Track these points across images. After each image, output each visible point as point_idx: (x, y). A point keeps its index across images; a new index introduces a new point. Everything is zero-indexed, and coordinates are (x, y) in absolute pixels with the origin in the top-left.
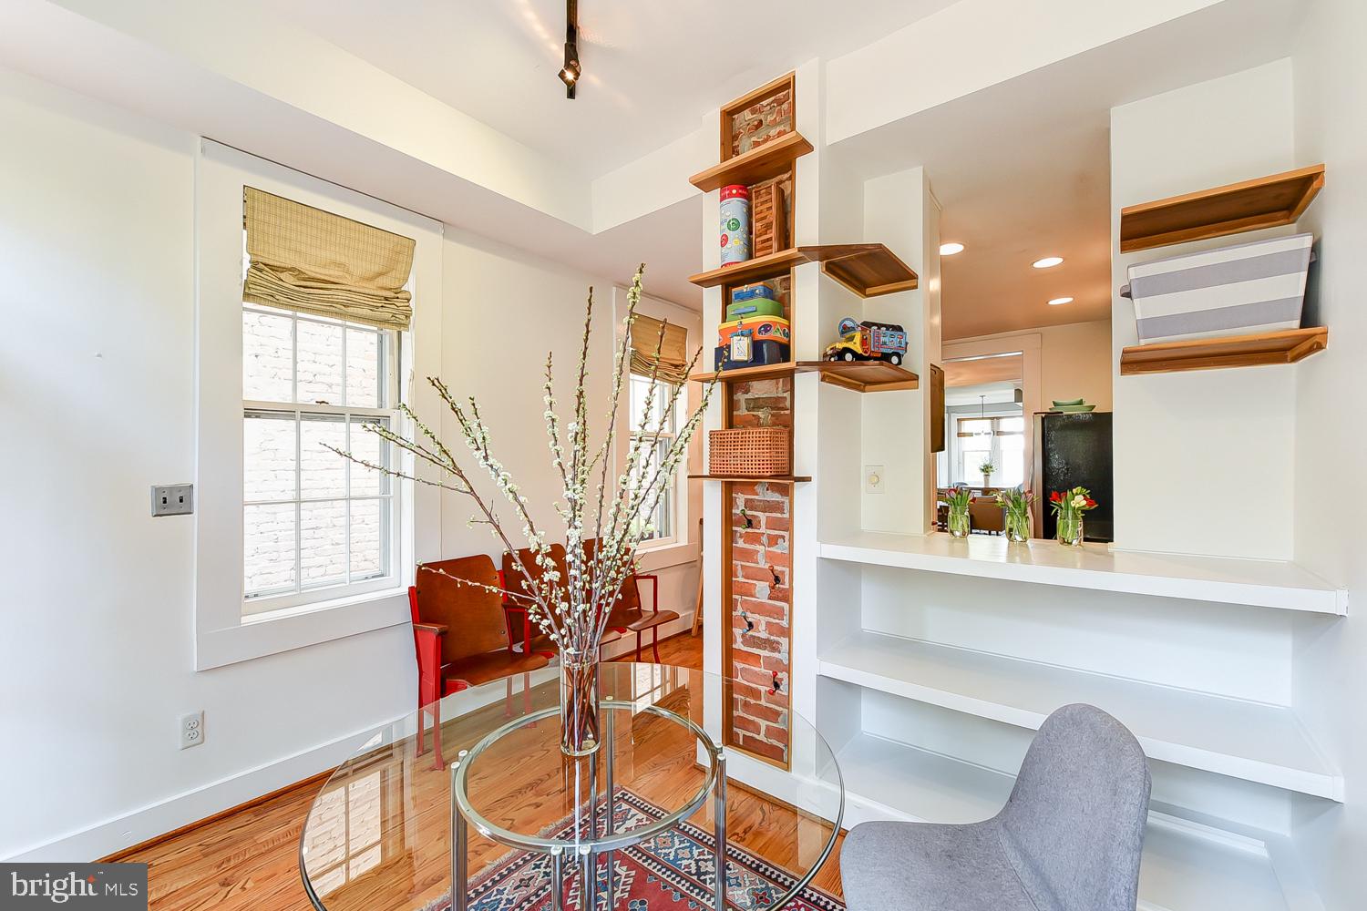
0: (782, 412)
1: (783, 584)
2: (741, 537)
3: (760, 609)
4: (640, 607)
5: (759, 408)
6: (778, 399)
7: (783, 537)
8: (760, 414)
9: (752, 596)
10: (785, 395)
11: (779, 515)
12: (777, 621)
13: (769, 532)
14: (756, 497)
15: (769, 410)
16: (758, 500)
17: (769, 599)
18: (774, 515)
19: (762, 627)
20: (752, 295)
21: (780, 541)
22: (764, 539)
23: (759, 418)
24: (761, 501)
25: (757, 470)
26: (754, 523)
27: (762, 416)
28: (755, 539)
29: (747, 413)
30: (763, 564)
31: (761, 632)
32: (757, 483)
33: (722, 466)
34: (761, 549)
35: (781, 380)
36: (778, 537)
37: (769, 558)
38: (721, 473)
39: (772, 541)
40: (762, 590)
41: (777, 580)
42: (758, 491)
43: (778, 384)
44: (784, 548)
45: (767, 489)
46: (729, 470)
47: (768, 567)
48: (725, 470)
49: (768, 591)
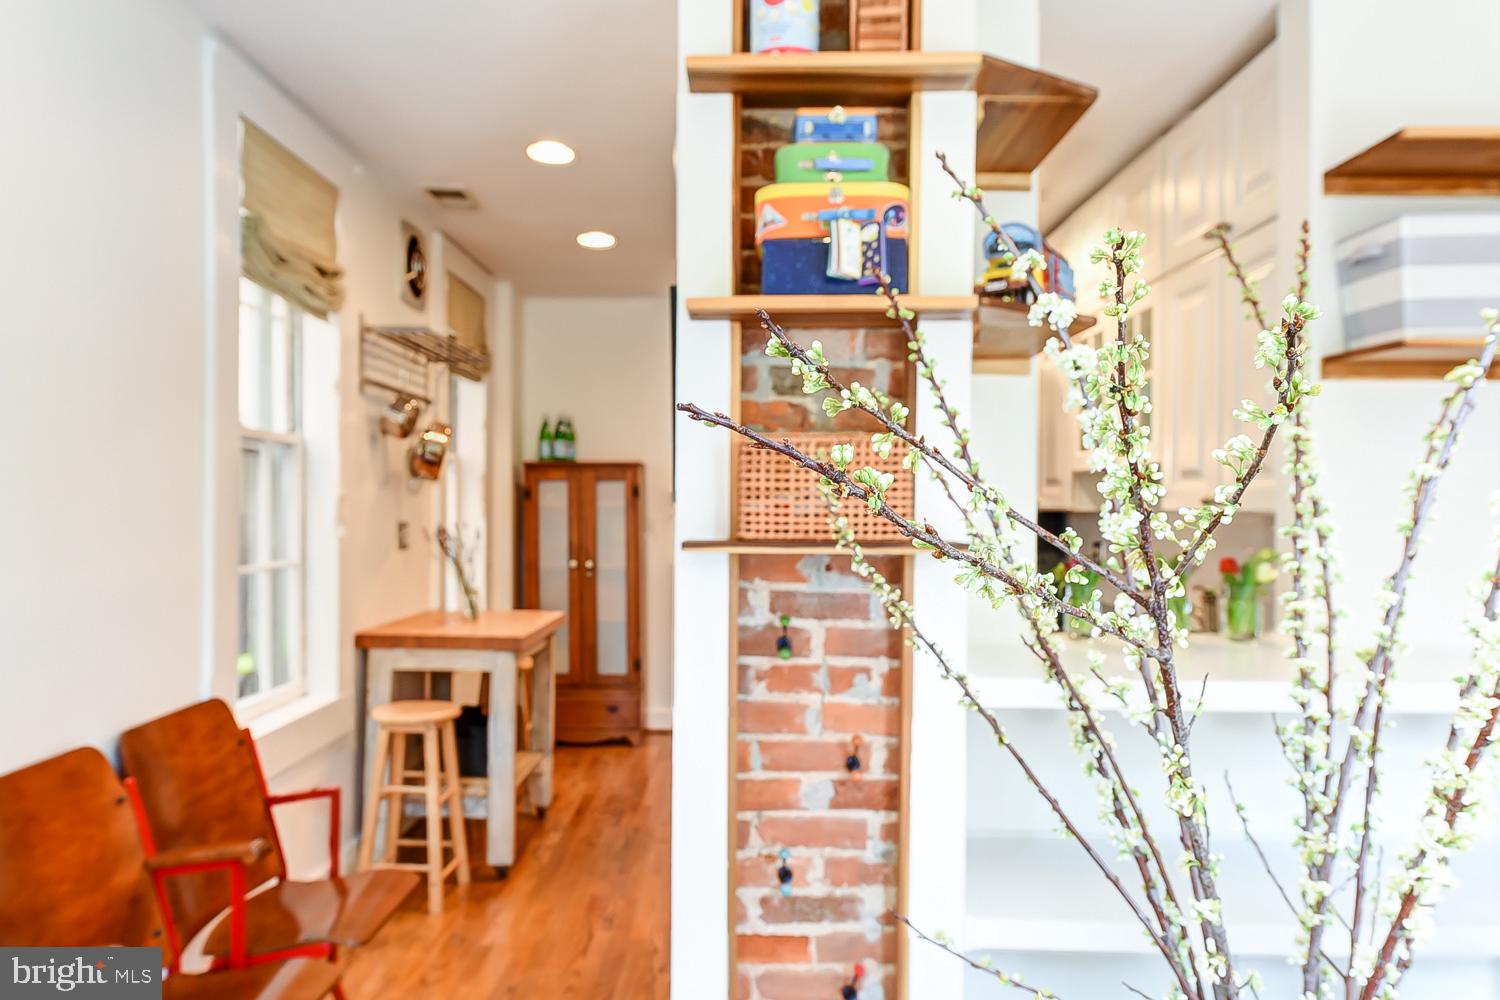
1: (867, 769)
2: (759, 678)
3: (811, 833)
4: (283, 876)
6: (855, 373)
7: (867, 671)
8: (808, 402)
9: (788, 806)
10: (871, 365)
11: (857, 624)
12: (851, 853)
13: (832, 661)
14: (799, 588)
16: (804, 594)
17: (835, 804)
18: (839, 624)
19: (816, 872)
20: (851, 133)
21: (859, 679)
22: (820, 679)
23: (803, 412)
24: (811, 595)
25: (772, 527)
26: (795, 642)
27: (813, 408)
28: (799, 679)
29: (772, 397)
30: (815, 732)
31: (813, 884)
32: (801, 556)
33: (772, 519)
34: (812, 700)
35: (861, 333)
36: (853, 671)
37: (834, 717)
38: (771, 535)
39: (841, 680)
40: (815, 790)
41: (852, 764)
42: (805, 572)
43: (853, 339)
44: (868, 692)
45: (829, 568)
46: (791, 527)
47: (833, 738)
48: (782, 527)
49: (830, 792)
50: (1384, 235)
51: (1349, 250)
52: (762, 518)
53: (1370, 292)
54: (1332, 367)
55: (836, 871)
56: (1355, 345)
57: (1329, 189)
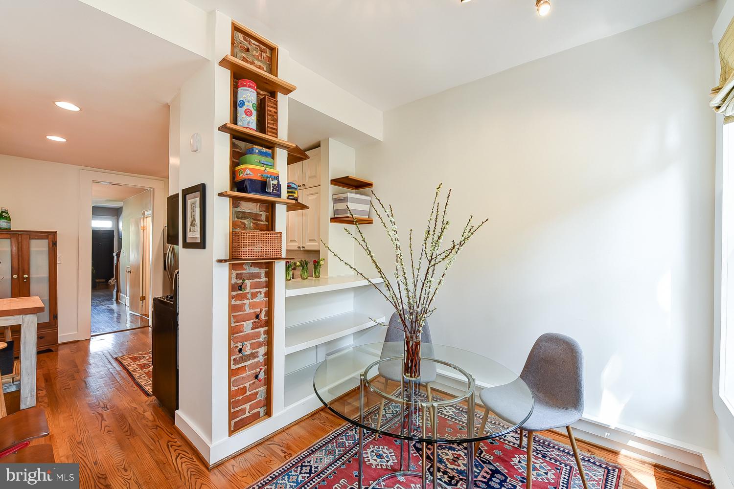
0: (259, 222)
1: (261, 317)
2: (233, 298)
3: (247, 337)
5: (245, 218)
6: (257, 214)
7: (260, 292)
8: (246, 222)
9: (241, 332)
10: (261, 213)
11: (259, 280)
12: (257, 340)
13: (252, 291)
14: (244, 272)
15: (252, 220)
16: (245, 273)
17: (253, 329)
18: (254, 281)
19: (248, 348)
21: (259, 294)
22: (249, 296)
23: (244, 224)
24: (247, 273)
25: (250, 255)
26: (243, 287)
27: (247, 223)
28: (244, 297)
30: (248, 310)
31: (248, 351)
32: (245, 263)
33: (250, 253)
34: (247, 302)
35: (259, 204)
36: (257, 292)
37: (252, 306)
38: (250, 257)
39: (254, 295)
40: (247, 326)
41: (257, 317)
42: (245, 268)
43: (257, 206)
44: (261, 298)
45: (251, 266)
46: (255, 255)
47: (252, 311)
48: (252, 255)
49: (251, 325)
50: (344, 195)
51: (336, 196)
52: (247, 253)
53: (341, 206)
54: (332, 220)
55: (253, 346)
56: (336, 216)
57: (331, 184)
